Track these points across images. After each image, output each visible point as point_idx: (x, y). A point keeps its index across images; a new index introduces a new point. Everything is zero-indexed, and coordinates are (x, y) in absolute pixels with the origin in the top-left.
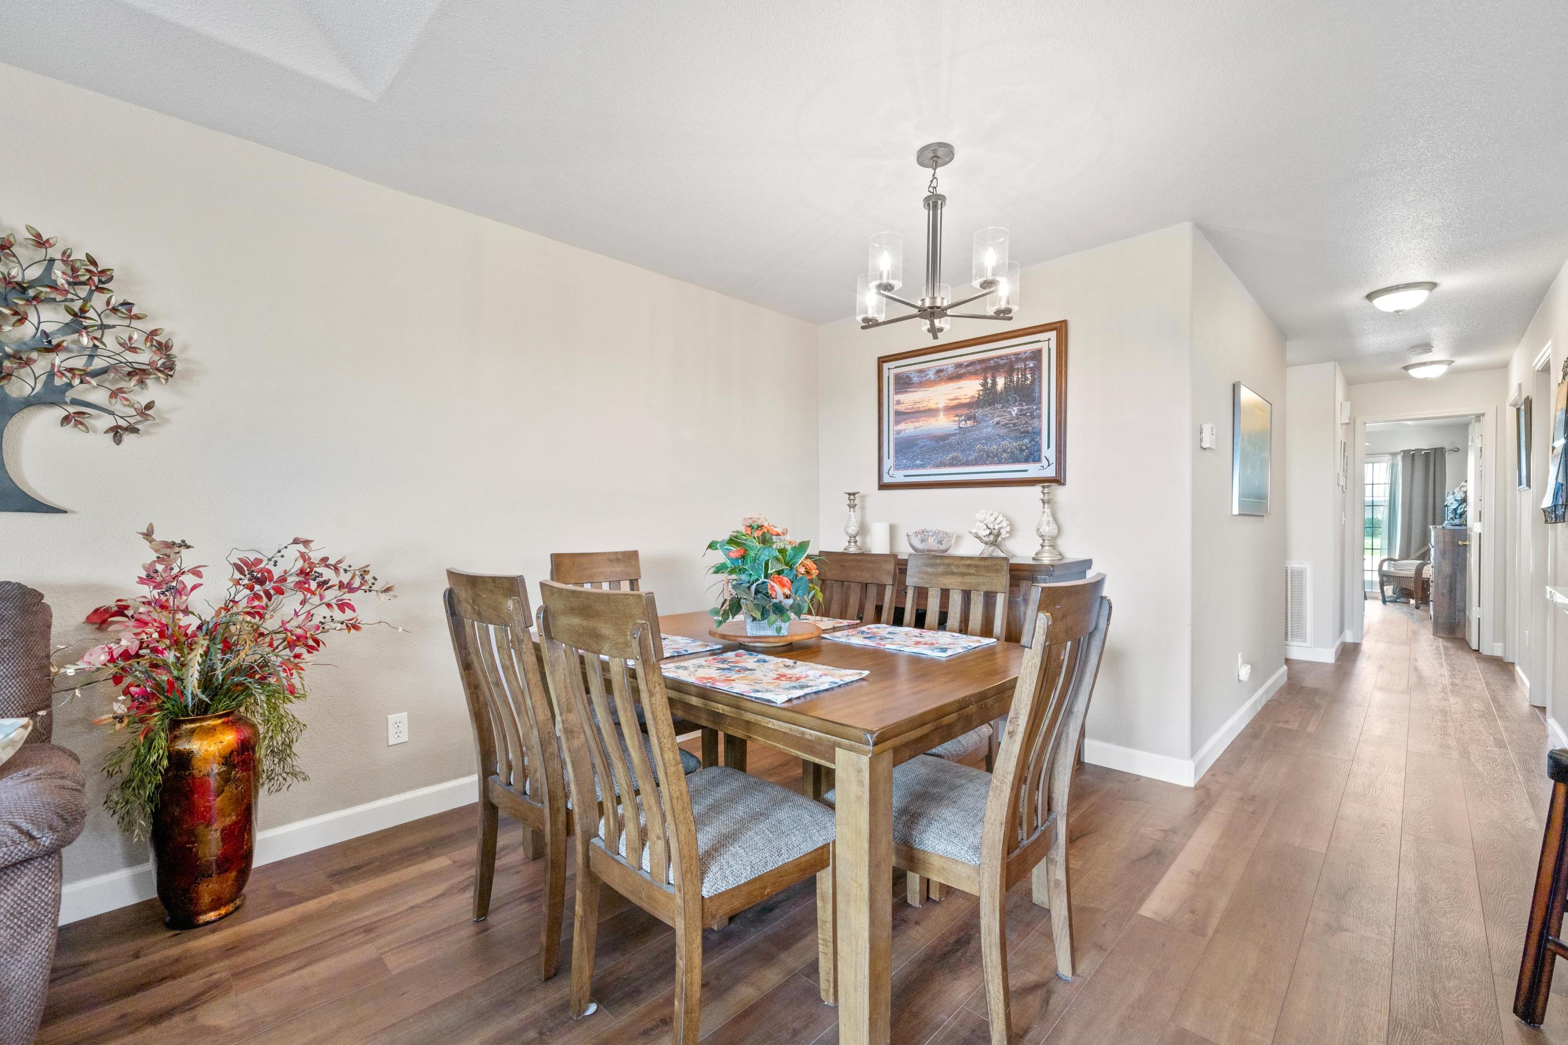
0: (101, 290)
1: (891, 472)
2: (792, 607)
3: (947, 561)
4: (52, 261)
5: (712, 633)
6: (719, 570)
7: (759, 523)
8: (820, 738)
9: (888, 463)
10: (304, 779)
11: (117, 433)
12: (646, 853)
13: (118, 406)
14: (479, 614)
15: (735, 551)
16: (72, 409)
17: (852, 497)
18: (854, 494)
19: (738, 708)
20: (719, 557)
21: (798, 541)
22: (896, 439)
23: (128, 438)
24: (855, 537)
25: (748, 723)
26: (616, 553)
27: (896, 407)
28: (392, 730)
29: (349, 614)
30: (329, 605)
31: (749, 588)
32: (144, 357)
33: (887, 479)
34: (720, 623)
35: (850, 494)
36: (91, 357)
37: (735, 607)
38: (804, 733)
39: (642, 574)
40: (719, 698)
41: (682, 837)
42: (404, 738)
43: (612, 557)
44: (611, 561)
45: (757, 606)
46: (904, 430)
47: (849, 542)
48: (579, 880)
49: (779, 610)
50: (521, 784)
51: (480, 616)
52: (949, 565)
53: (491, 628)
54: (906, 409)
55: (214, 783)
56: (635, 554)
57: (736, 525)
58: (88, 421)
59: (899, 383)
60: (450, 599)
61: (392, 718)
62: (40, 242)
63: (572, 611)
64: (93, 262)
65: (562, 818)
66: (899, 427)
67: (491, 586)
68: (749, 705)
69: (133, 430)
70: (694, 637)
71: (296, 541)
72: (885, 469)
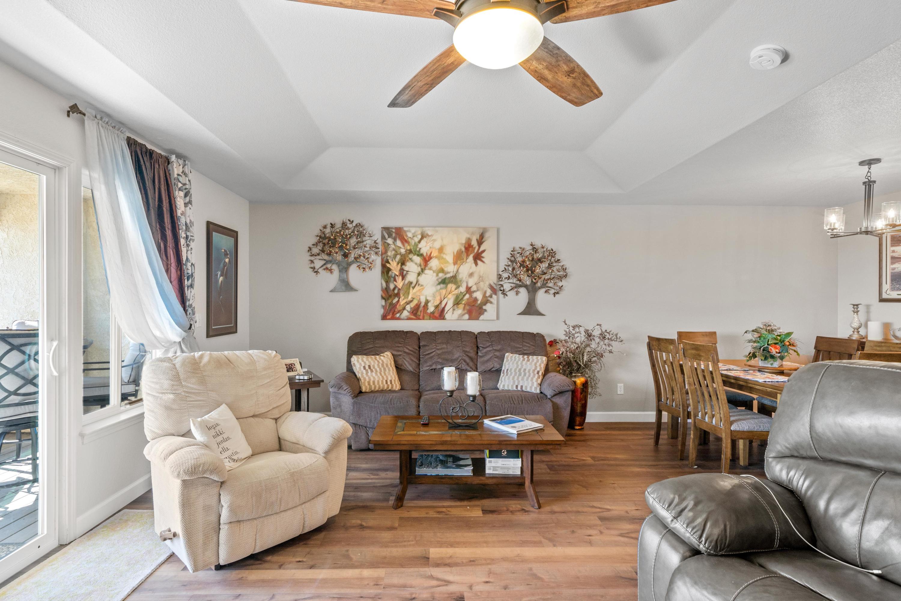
0: (554, 257)
1: (888, 293)
2: (779, 357)
3: (888, 345)
4: (544, 251)
5: (745, 365)
6: (750, 341)
7: (769, 324)
8: (772, 391)
9: (886, 287)
10: (600, 396)
11: (555, 294)
12: (714, 419)
13: (555, 287)
14: (660, 349)
15: (756, 335)
16: (547, 289)
17: (855, 307)
18: (857, 305)
19: (746, 382)
20: (749, 336)
21: (786, 332)
22: (892, 273)
23: (557, 295)
24: (858, 329)
25: (751, 388)
26: (706, 332)
27: (891, 254)
28: (619, 389)
29: (611, 348)
30: (605, 345)
31: (760, 348)
32: (561, 273)
33: (885, 296)
34: (748, 360)
35: (854, 305)
36: (551, 275)
37: (754, 356)
38: (767, 390)
39: (718, 342)
40: (741, 380)
41: (724, 410)
42: (622, 393)
43: (703, 334)
44: (703, 335)
45: (763, 355)
46: (897, 268)
47: (853, 332)
48: (692, 428)
49: (772, 357)
50: (672, 403)
51: (660, 350)
52: (889, 347)
53: (664, 354)
54: (899, 255)
55: (579, 391)
56: (715, 333)
57: (758, 324)
58: (550, 291)
59: (894, 240)
60: (649, 345)
61: (619, 385)
62: (543, 247)
63: (693, 349)
64: (552, 250)
65: (686, 413)
66: (894, 266)
67: (665, 341)
68: (750, 382)
69: (558, 293)
70: (738, 366)
71: (598, 325)
72: (884, 290)
